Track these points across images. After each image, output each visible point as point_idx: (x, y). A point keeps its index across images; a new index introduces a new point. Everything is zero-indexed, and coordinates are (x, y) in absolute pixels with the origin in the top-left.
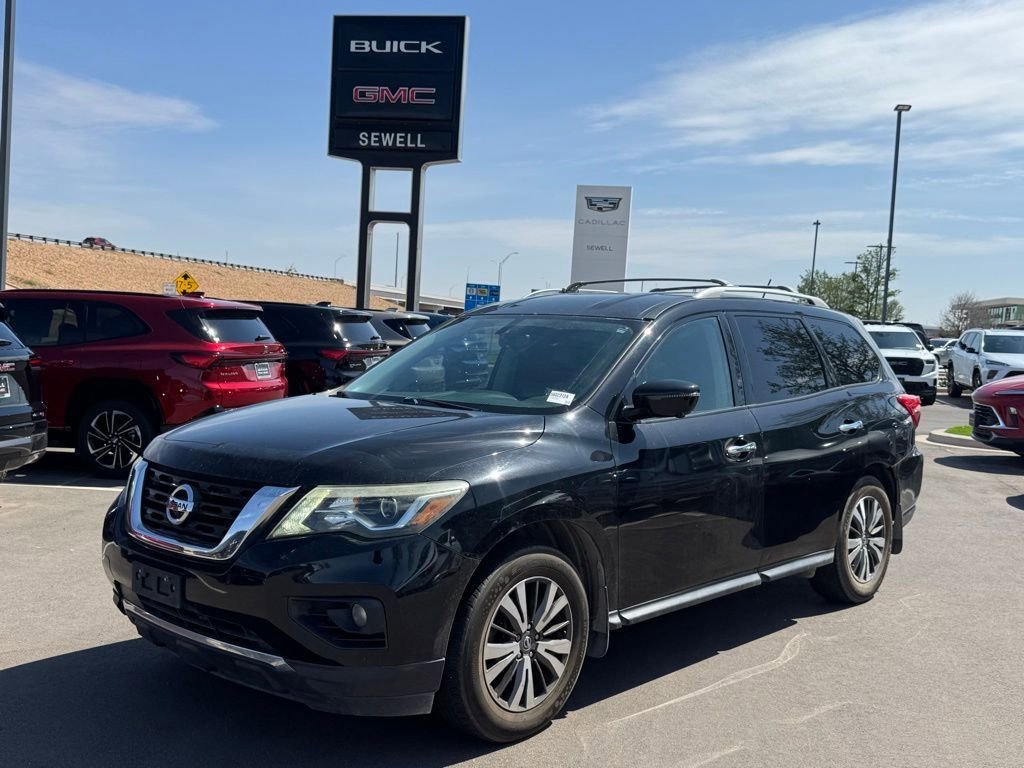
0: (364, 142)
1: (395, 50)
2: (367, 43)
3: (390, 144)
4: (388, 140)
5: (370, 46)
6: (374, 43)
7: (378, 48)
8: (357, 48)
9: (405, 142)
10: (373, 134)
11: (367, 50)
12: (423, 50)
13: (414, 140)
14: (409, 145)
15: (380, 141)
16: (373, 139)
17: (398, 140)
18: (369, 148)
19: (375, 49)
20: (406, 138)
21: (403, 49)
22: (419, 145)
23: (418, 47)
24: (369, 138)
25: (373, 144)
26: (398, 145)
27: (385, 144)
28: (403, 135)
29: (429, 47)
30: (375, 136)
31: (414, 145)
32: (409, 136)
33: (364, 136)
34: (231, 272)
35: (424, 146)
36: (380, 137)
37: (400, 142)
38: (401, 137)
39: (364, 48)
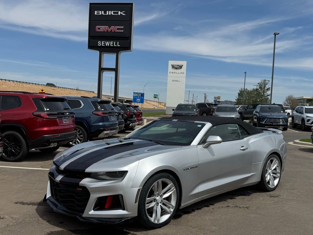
0: (100, 44)
1: (110, 14)
2: (100, 12)
3: (108, 45)
4: (107, 44)
5: (102, 13)
6: (103, 12)
7: (104, 13)
8: (97, 13)
9: (113, 45)
10: (103, 42)
11: (101, 14)
12: (119, 14)
13: (116, 44)
14: (115, 45)
15: (105, 44)
16: (103, 44)
17: (111, 44)
18: (101, 47)
19: (103, 14)
20: (113, 43)
21: (112, 14)
22: (118, 46)
23: (118, 13)
24: (101, 43)
25: (102, 45)
26: (111, 45)
27: (106, 45)
28: (113, 42)
29: (121, 13)
30: (103, 43)
31: (116, 46)
32: (115, 42)
33: (100, 42)
34: (58, 89)
35: (119, 46)
36: (105, 43)
37: (112, 45)
38: (112, 43)
39: (99, 14)
